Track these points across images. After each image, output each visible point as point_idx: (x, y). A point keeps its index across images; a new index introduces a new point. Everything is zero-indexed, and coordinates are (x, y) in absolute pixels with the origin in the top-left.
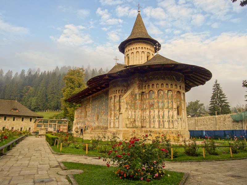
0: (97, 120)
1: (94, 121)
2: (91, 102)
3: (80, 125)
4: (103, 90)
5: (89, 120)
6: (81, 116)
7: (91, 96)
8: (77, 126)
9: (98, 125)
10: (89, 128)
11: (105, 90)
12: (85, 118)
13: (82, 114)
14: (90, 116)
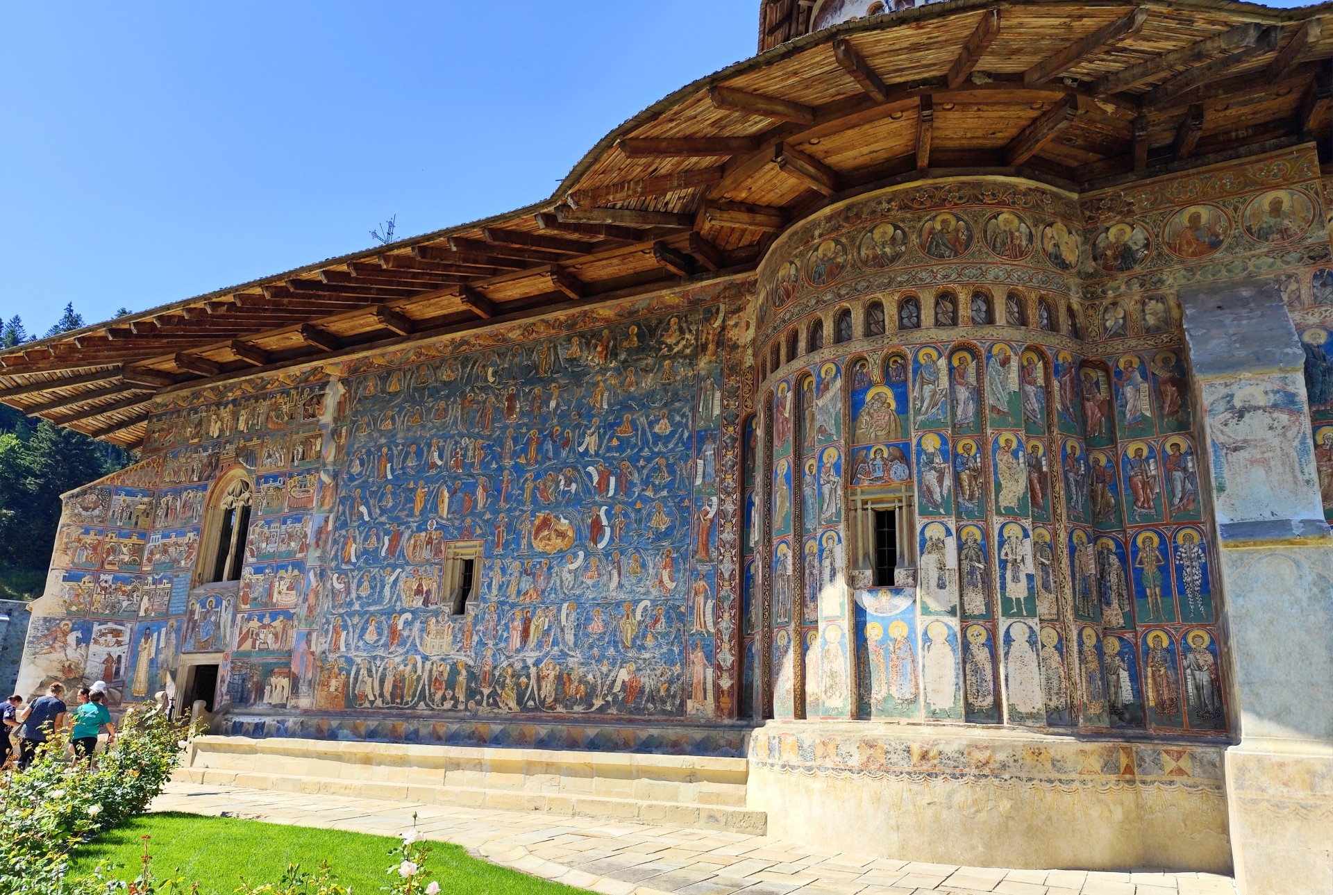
0: (448, 608)
1: (390, 613)
2: (327, 418)
3: (116, 651)
4: (561, 315)
5: (284, 597)
6: (137, 550)
7: (334, 366)
8: (73, 654)
9: (461, 658)
10: (281, 682)
11: (605, 310)
12: (199, 581)
13: (156, 540)
14: (300, 566)
